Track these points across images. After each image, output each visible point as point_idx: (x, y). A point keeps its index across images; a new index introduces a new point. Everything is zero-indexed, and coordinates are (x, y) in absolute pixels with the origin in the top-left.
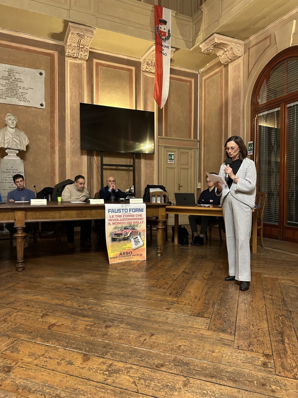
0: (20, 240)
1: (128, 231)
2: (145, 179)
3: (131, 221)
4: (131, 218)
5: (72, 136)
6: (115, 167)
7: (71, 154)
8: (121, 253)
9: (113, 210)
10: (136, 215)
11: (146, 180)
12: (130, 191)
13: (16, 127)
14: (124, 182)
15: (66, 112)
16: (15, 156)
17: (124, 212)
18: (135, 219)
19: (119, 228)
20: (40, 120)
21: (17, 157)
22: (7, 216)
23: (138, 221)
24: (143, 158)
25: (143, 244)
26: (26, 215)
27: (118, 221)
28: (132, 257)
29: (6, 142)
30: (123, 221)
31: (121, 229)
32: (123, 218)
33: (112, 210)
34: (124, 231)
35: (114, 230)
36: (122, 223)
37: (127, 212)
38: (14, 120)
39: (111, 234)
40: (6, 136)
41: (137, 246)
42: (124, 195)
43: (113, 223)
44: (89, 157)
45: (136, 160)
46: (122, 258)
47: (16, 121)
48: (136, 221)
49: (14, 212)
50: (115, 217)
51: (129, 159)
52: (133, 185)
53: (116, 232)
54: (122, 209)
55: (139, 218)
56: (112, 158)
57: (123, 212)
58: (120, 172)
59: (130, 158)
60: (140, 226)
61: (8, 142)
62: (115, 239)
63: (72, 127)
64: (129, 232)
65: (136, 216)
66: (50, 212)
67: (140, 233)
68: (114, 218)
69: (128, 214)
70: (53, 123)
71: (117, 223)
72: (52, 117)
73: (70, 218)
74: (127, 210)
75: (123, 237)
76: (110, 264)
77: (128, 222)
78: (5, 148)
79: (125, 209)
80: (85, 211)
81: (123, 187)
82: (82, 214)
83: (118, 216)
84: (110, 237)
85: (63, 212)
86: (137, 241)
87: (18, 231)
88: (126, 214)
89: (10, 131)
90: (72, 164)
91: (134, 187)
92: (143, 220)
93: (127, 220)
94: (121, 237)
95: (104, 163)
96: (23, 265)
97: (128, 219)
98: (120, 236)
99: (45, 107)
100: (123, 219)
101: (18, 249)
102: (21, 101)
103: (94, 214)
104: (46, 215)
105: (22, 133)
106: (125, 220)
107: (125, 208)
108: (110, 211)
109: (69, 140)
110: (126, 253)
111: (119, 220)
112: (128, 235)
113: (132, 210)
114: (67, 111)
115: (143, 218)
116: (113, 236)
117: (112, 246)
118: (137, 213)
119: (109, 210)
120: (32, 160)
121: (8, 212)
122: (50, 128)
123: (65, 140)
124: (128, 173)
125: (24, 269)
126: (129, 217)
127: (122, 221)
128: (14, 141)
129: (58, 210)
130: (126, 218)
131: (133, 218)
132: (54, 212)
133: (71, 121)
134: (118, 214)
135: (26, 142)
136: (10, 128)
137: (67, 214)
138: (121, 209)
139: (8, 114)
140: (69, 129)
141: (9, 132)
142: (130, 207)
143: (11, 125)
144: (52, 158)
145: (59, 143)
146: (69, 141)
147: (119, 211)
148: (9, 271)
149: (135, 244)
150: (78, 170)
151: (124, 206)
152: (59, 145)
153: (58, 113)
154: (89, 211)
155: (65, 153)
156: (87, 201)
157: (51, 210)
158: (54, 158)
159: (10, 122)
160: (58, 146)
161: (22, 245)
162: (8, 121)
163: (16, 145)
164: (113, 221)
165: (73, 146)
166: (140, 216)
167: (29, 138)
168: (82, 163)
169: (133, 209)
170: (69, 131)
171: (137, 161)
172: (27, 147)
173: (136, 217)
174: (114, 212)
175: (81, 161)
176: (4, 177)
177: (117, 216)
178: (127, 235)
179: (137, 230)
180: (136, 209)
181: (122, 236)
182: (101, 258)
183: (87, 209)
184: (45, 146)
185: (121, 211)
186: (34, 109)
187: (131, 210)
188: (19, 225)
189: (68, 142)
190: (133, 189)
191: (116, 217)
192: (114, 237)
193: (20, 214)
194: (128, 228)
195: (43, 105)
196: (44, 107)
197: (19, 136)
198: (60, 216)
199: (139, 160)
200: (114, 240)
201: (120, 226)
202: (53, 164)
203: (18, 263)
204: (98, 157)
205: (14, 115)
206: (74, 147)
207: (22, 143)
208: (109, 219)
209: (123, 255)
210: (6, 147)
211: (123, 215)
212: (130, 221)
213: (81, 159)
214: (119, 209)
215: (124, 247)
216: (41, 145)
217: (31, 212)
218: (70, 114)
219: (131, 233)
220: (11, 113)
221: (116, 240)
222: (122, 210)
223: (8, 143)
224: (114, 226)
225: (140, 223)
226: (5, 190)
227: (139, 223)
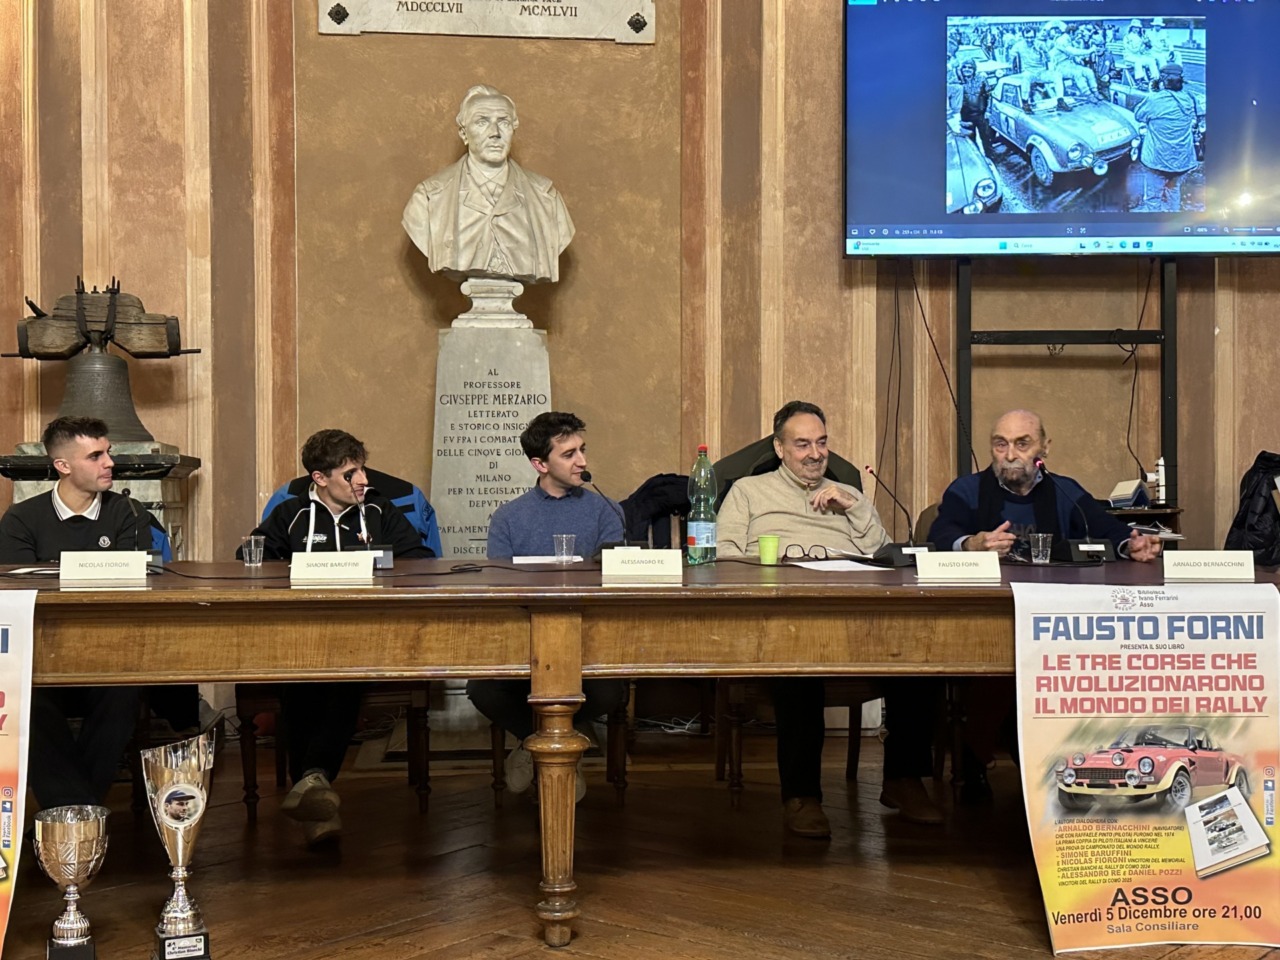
0: (556, 772)
1: (1162, 759)
2: (1238, 419)
3: (1182, 694)
4: (1184, 673)
5: (794, 183)
6: (1040, 350)
7: (786, 283)
8: (1120, 891)
9: (1064, 620)
10: (1214, 657)
11: (1245, 420)
12: (1140, 497)
13: (509, 156)
14: (1101, 436)
15: (768, 47)
16: (508, 313)
17: (1135, 639)
18: (1212, 683)
19: (1101, 735)
20: (626, 108)
21: (514, 316)
22: (495, 641)
23: (1226, 695)
24: (1231, 285)
25: (1268, 845)
26: (586, 641)
27: (1098, 689)
28: (1190, 919)
29: (463, 239)
30: (1130, 695)
31: (1117, 744)
32: (1125, 671)
33: (1058, 620)
34: (1135, 756)
35: (1074, 747)
36: (1121, 705)
37: (1155, 636)
38: (503, 119)
39: (1054, 770)
40: (463, 210)
41: (1222, 856)
42: (1111, 523)
43: (1064, 701)
44: (889, 295)
45: (1184, 300)
46: (1128, 922)
47: (510, 123)
48: (1214, 694)
49: (530, 619)
50: (1075, 663)
51: (1134, 295)
52: (1163, 455)
53: (1084, 760)
54: (1120, 619)
55: (1235, 678)
56: (1022, 296)
57: (1127, 636)
58: (1075, 375)
59: (1138, 287)
60: (1245, 727)
61: (472, 240)
62: (1081, 803)
63: (796, 130)
64: (1167, 764)
65: (1214, 666)
66: (707, 623)
67: (1242, 773)
68: (1068, 675)
69: (1159, 653)
70: (694, 121)
71: (1087, 705)
72: (692, 85)
73: (815, 662)
74: (1156, 627)
75: (1132, 791)
76: (1057, 951)
77: (1164, 700)
78: (457, 271)
79: (1142, 620)
80: (895, 623)
81: (1095, 466)
82: (880, 641)
83: (1095, 657)
84: (1046, 788)
85: (775, 627)
86: (1226, 823)
87: (547, 722)
88: (1149, 652)
89: (484, 178)
90: (792, 340)
91: (1166, 466)
92: (1261, 688)
93: (1152, 689)
94: (1120, 791)
95: (976, 327)
96: (573, 909)
97: (1160, 678)
98: (1113, 787)
99: (654, 34)
100: (1126, 682)
101: (549, 824)
102: (531, 11)
103: (945, 645)
104: (687, 642)
105: (542, 188)
106: (1138, 685)
107: (1138, 611)
108: (1047, 630)
109: (776, 208)
110: (1154, 892)
111: (1104, 683)
112: (1167, 782)
113: (1184, 624)
114: (772, 41)
115: (1261, 678)
116: (1069, 780)
117: (1064, 843)
118: (1221, 644)
119: (1037, 621)
120: (585, 327)
121: (501, 619)
122: (678, 149)
123: (759, 209)
124: (1124, 380)
125: (574, 935)
126: (1168, 671)
127: (1123, 694)
128: (500, 235)
129: (748, 616)
130: (1148, 673)
131: (1196, 673)
132: (726, 622)
133: (793, 99)
134: (1095, 647)
135: (560, 235)
136: (484, 166)
137: (797, 638)
138: (1112, 619)
139: (472, 93)
140: (781, 145)
141: (479, 187)
142: (1174, 608)
143: (487, 146)
144: (688, 311)
145: (726, 227)
146: (780, 214)
147: (1100, 628)
148: (502, 939)
149: (1211, 842)
150: (825, 371)
151: (1135, 598)
152: (726, 239)
153: (723, 60)
154: (921, 623)
155: (755, 283)
156: (890, 559)
157: (713, 615)
158: (698, 311)
159: (482, 131)
160: (719, 246)
161: (565, 797)
162: (475, 128)
163: (513, 254)
164: (1066, 689)
165: (802, 240)
166: (1238, 661)
167: (573, 211)
168: (846, 334)
169: (1192, 619)
170: (781, 153)
171: (1185, 305)
172: (566, 260)
173: (1214, 673)
174: (1069, 638)
175: (843, 320)
176: (457, 427)
177: (1088, 662)
178: (1157, 782)
179: (1225, 756)
180: (1215, 619)
181: (1125, 785)
182: (990, 907)
183: (906, 615)
184: (653, 249)
185: (1112, 629)
186: (595, 48)
187: (1177, 624)
188: (555, 690)
189: (773, 217)
190: (1162, 482)
191: (1083, 667)
192: (1075, 789)
193: (557, 630)
194: (1160, 734)
195: (645, 24)
196: (648, 35)
197: (525, 205)
198: (760, 645)
199: (1200, 298)
200: (1072, 805)
201: (1108, 719)
202: (694, 346)
203: (547, 897)
204: (939, 295)
205: (500, 96)
206: (807, 243)
207: (539, 241)
208: (1039, 679)
209: (1134, 907)
210: (463, 266)
211: (1130, 658)
212: (1172, 693)
213: (842, 310)
214: (1100, 620)
215: (1136, 854)
216: (634, 242)
217: (613, 625)
218: (787, 58)
219: (1182, 768)
220: (487, 87)
221: (1084, 811)
222: (1119, 627)
223: (475, 244)
224: (1071, 721)
225: (1246, 709)
226: (460, 491)
227: (1232, 709)
